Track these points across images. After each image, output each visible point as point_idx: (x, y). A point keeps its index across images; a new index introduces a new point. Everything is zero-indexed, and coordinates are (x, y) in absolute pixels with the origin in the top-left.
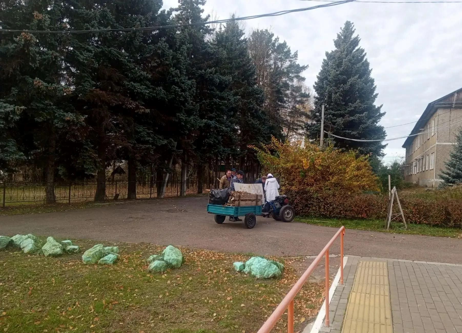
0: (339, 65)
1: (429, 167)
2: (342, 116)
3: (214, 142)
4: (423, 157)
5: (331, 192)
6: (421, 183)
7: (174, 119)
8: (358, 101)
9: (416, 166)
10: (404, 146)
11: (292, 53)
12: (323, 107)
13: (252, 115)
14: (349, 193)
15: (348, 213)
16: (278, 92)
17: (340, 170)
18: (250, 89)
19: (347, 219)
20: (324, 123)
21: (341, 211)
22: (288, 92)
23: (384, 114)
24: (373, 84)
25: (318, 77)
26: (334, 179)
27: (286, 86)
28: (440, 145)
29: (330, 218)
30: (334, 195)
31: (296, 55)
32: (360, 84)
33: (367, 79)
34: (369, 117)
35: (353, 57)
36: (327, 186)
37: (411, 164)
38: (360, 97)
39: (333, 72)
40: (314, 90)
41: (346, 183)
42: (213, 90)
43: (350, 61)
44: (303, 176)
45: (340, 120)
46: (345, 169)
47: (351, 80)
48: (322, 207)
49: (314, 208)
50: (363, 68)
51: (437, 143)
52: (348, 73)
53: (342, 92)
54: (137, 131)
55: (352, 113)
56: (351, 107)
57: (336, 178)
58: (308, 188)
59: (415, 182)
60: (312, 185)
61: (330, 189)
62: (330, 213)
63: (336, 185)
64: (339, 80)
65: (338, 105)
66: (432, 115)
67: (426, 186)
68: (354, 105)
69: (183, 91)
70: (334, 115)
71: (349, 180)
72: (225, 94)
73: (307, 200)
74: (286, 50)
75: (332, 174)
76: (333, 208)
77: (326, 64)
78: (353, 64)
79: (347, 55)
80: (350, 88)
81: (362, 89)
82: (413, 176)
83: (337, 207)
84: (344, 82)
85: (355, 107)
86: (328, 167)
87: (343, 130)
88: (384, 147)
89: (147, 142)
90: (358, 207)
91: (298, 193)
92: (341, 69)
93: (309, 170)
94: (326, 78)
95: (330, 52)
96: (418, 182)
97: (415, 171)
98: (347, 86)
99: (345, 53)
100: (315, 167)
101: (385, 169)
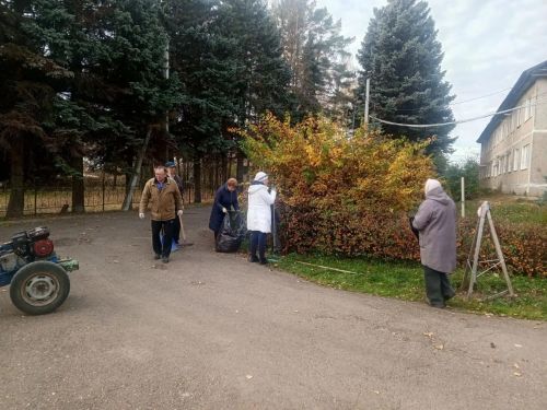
0: (391, 25)
1: (519, 166)
2: (395, 95)
3: (208, 130)
4: (509, 153)
5: (357, 208)
6: (505, 188)
7: (126, 91)
8: (418, 73)
9: (497, 166)
10: (478, 141)
11: (335, 22)
12: (368, 81)
13: (275, 97)
14: (392, 210)
15: (386, 250)
16: (314, 69)
17: (377, 167)
18: (270, 61)
19: (384, 262)
20: (370, 105)
21: (373, 245)
22: (330, 71)
23: (454, 97)
24: (439, 51)
25: (363, 44)
26: (363, 184)
27: (326, 63)
28: (539, 134)
29: (352, 258)
30: (361, 215)
31: (339, 24)
32: (421, 49)
33: (430, 43)
34: (433, 96)
35: (411, 12)
36: (351, 197)
37: (490, 164)
38: (421, 68)
39: (383, 33)
40: (357, 61)
41: (386, 190)
42: (210, 57)
43: (407, 17)
44: (310, 178)
45: (391, 101)
46: (386, 166)
47: (408, 45)
48: (338, 237)
49: (323, 239)
50: (425, 28)
51: (534, 131)
52: (404, 35)
53: (395, 61)
54: (56, 107)
55: (409, 91)
56: (409, 81)
57: (367, 181)
58: (315, 201)
59: (494, 188)
60: (322, 195)
61: (355, 203)
62: (353, 250)
63: (368, 194)
64: (391, 44)
65: (390, 79)
66: (525, 92)
67: (514, 194)
68: (413, 79)
69: (142, 47)
70: (383, 94)
71: (393, 185)
72: (225, 63)
73: (310, 224)
74: (326, 18)
75: (363, 175)
76: (359, 241)
77: (374, 24)
78: (412, 22)
79: (402, 10)
80: (406, 56)
81: (424, 57)
82: (492, 180)
83: (365, 239)
84: (399, 47)
85: (414, 82)
86: (356, 162)
87: (396, 113)
88: (452, 141)
89: (71, 125)
90: (407, 239)
91: (295, 209)
92: (394, 29)
93: (323, 167)
94: (374, 43)
95: (379, 8)
96: (500, 188)
97: (494, 173)
98: (402, 54)
99: (401, 6)
100: (331, 163)
101: (454, 170)
